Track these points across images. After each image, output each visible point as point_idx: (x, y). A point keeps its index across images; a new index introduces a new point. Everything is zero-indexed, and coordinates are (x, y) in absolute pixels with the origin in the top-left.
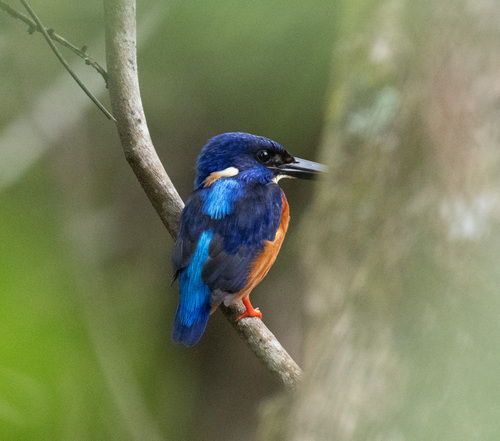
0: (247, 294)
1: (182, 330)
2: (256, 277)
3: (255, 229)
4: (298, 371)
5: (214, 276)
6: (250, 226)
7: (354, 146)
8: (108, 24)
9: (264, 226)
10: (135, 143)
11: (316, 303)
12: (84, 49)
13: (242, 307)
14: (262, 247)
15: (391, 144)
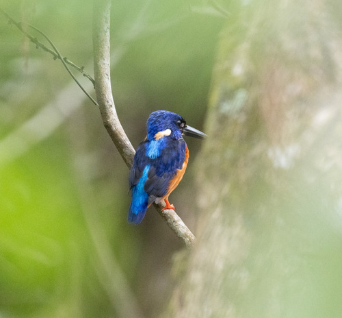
0: (167, 197)
1: (133, 216)
2: (172, 188)
3: (172, 164)
4: (193, 238)
5: (151, 188)
6: (169, 162)
7: (223, 120)
8: (96, 55)
9: (177, 161)
10: (109, 117)
11: (203, 201)
12: (83, 68)
13: (164, 204)
14: (176, 173)
15: (242, 118)
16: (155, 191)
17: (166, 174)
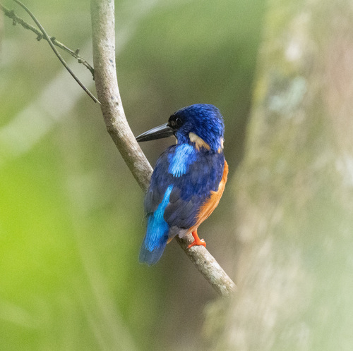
0: (195, 229)
3: (204, 184)
4: (232, 285)
6: (199, 181)
8: (96, 33)
9: (210, 180)
10: (114, 119)
12: (77, 52)
13: (191, 238)
14: (209, 196)
16: (179, 220)
17: (195, 197)
